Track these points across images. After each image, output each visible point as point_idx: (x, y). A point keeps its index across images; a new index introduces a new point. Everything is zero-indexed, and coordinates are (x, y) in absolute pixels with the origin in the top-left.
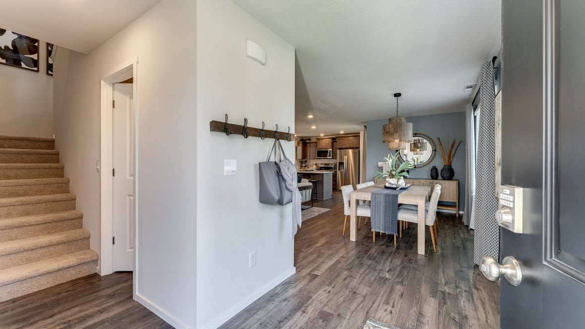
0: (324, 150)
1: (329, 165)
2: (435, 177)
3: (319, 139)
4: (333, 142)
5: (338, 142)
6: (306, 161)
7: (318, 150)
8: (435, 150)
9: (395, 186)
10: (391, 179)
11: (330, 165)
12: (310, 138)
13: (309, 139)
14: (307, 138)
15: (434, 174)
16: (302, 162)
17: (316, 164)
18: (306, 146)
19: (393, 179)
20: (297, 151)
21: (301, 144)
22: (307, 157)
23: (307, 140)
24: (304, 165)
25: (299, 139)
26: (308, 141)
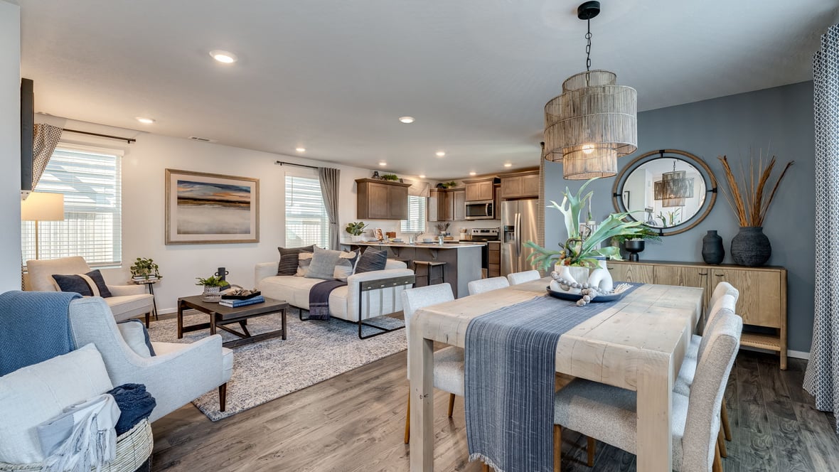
0: (479, 203)
1: (488, 231)
2: (713, 258)
3: (468, 182)
4: (495, 188)
5: (502, 186)
6: (448, 225)
7: (468, 203)
8: (715, 190)
9: (578, 292)
10: (567, 269)
11: (491, 231)
12: (455, 182)
13: (452, 184)
14: (450, 182)
15: (712, 250)
16: (439, 228)
17: (466, 231)
18: (447, 196)
19: (576, 267)
20: (430, 207)
21: (436, 194)
22: (448, 217)
23: (448, 184)
24: (443, 232)
25: (433, 184)
26: (450, 187)
